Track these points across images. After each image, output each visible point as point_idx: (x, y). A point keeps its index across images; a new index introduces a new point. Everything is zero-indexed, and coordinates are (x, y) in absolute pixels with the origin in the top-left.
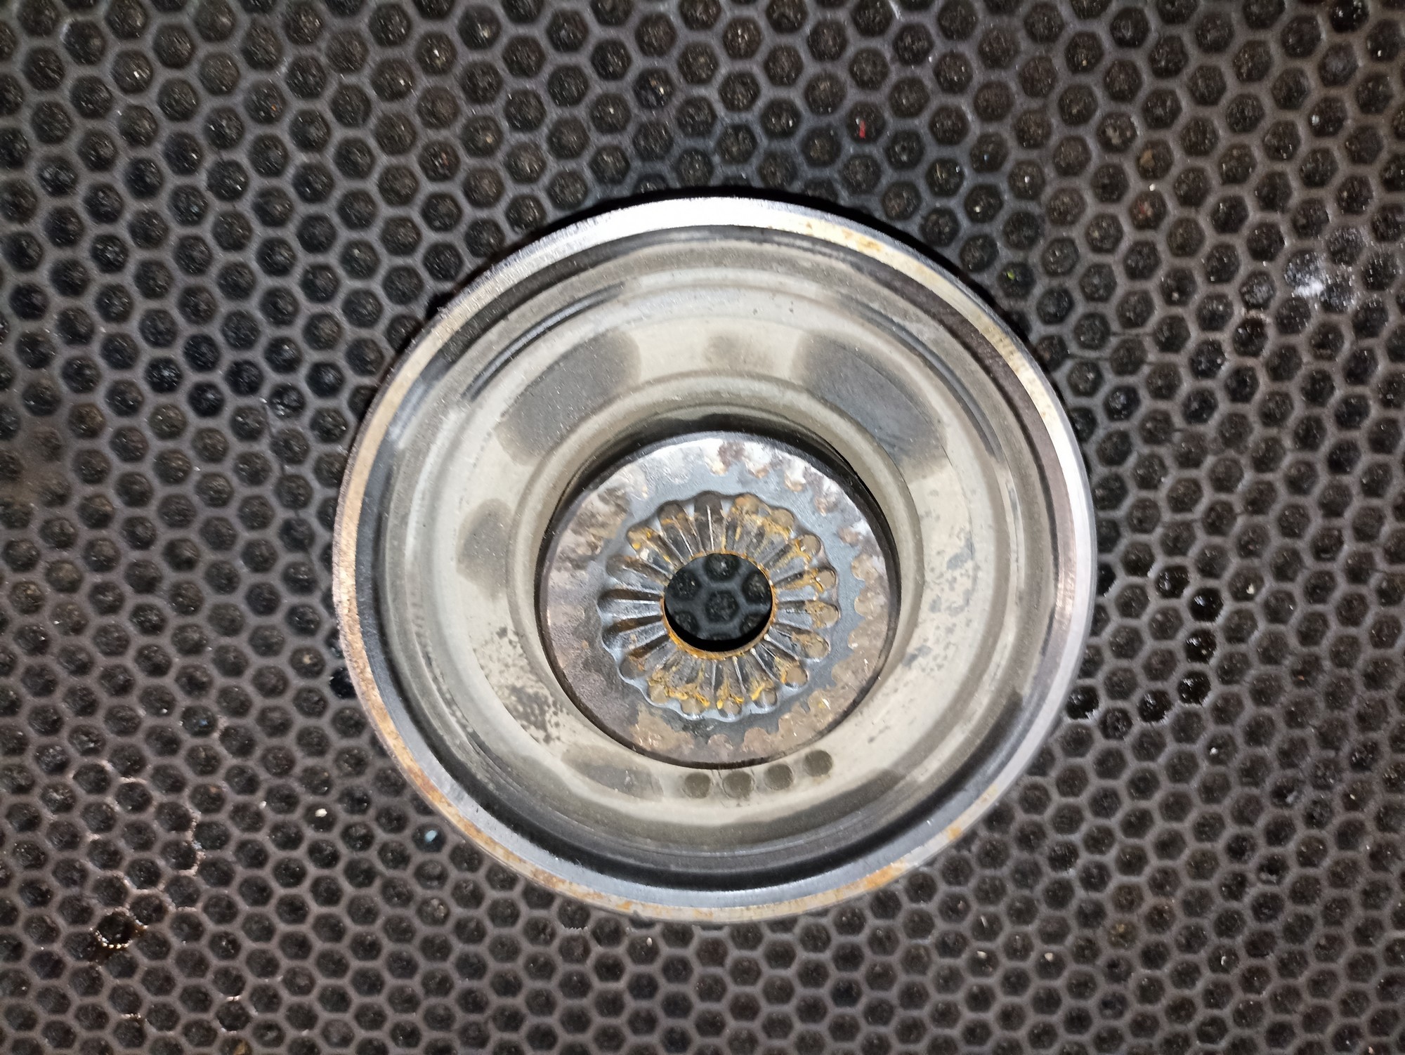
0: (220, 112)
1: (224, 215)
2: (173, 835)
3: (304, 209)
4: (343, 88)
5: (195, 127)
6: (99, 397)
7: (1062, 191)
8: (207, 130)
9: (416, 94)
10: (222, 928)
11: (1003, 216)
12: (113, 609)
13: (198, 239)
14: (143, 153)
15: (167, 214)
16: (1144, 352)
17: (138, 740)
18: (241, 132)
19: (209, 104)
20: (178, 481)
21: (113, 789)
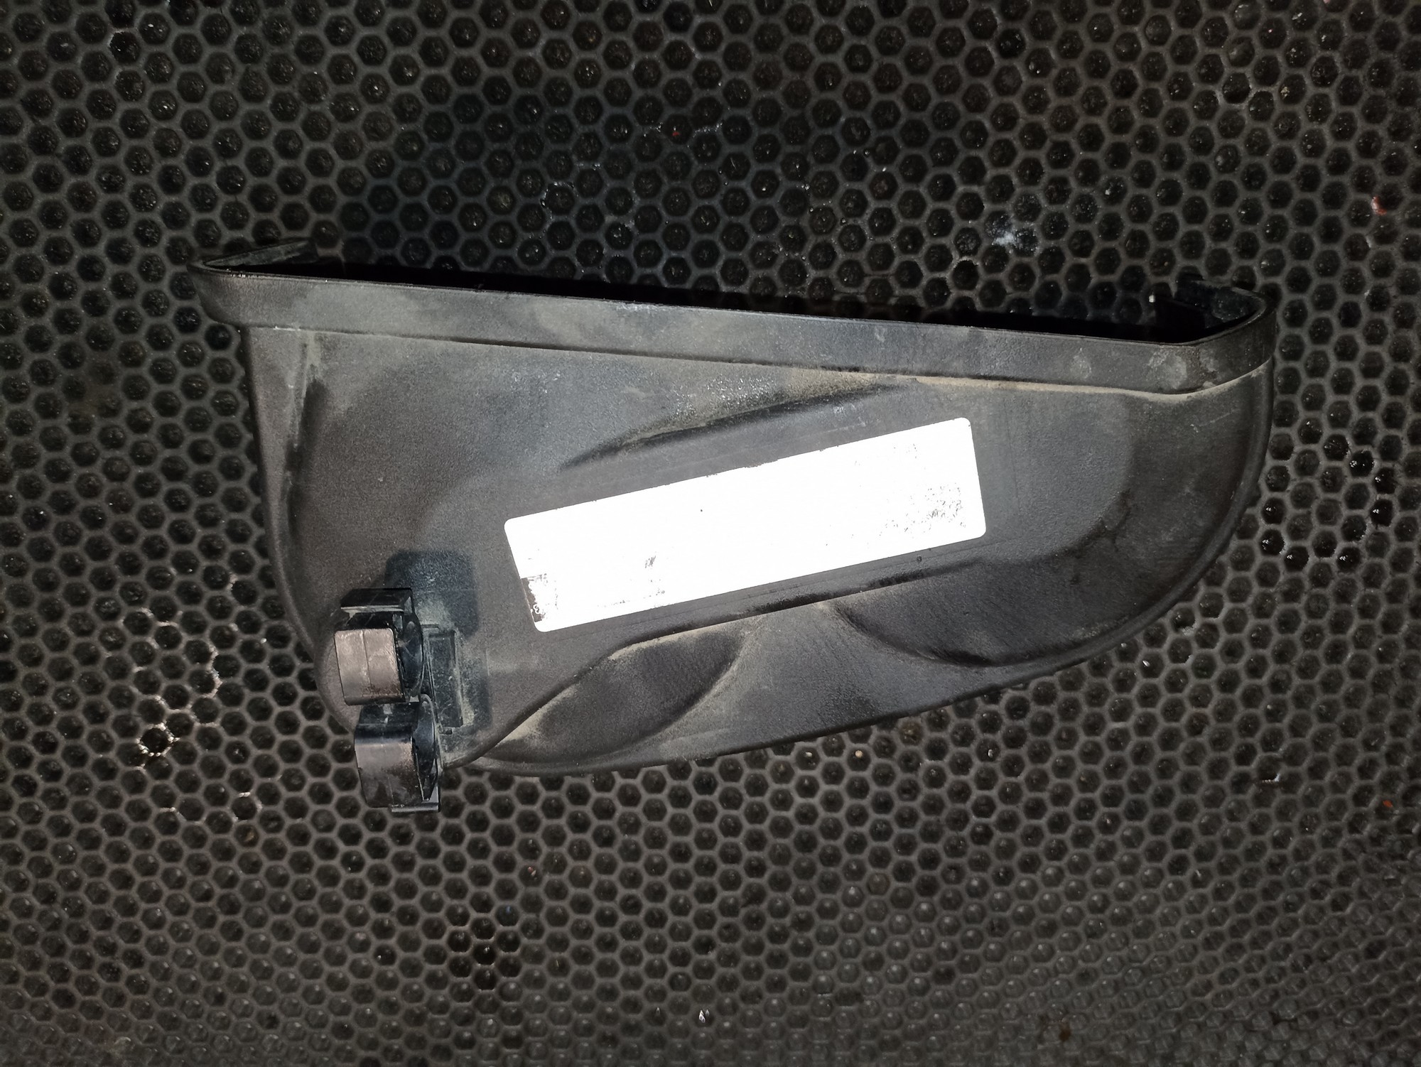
0: (224, 132)
1: (229, 204)
2: (197, 666)
3: (285, 199)
4: (312, 115)
5: (207, 143)
6: (141, 337)
7: (821, 173)
8: (215, 145)
9: (362, 117)
10: (235, 739)
11: (780, 193)
12: (151, 493)
13: (211, 222)
14: (171, 162)
15: (188, 205)
17: (170, 592)
18: (240, 147)
19: (217, 127)
20: (199, 397)
21: (153, 631)
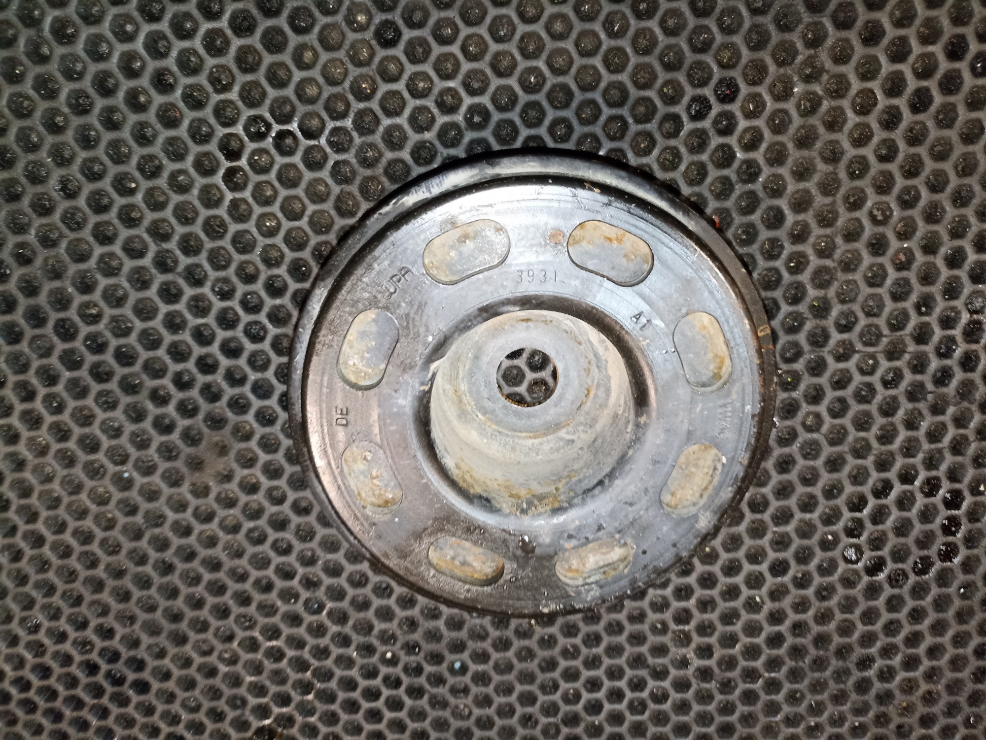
16: (905, 345)
